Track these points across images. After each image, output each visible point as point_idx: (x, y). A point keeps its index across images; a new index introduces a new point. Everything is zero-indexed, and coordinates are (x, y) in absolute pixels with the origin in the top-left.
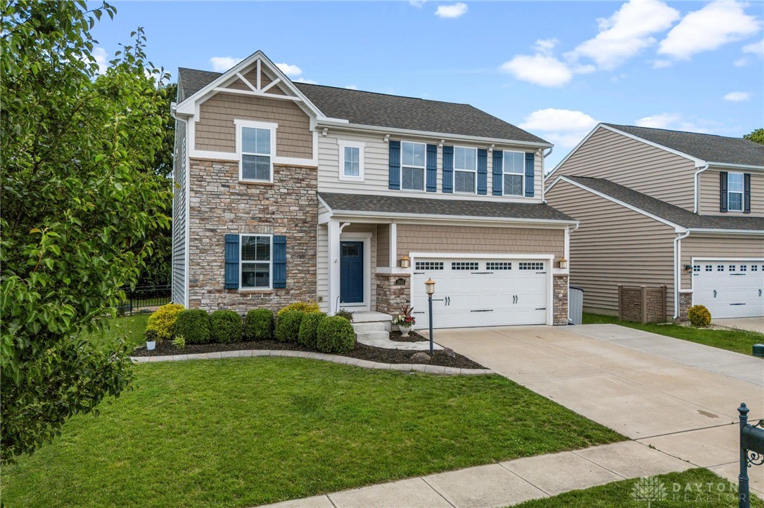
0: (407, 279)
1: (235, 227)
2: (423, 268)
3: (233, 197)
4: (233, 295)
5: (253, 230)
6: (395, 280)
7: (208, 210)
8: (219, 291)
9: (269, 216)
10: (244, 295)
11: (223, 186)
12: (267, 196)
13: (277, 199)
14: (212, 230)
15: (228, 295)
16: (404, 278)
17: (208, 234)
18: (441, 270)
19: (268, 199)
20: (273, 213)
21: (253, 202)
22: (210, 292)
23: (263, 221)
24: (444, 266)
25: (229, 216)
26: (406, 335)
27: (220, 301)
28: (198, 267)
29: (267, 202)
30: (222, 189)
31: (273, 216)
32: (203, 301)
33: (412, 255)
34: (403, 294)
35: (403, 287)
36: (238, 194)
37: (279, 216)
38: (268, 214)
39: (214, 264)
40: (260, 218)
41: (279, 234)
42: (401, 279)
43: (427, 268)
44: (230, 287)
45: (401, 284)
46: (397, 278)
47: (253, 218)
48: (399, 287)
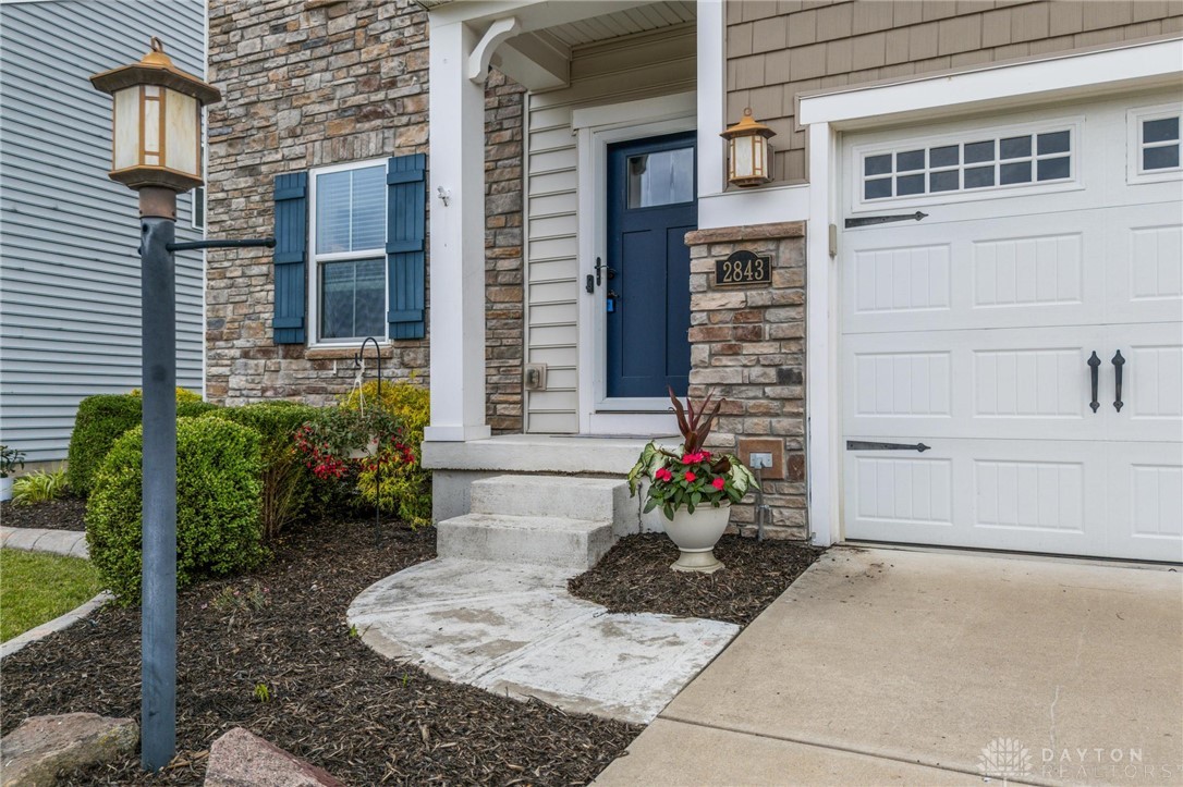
0: (785, 253)
1: (298, 150)
2: (911, 186)
3: (293, 58)
4: (295, 365)
5: (343, 153)
6: (710, 264)
7: (241, 111)
8: (266, 352)
9: (381, 96)
10: (321, 362)
11: (275, 30)
12: (378, 27)
13: (400, 30)
14: (251, 170)
15: (284, 363)
16: (760, 249)
17: (244, 182)
18: (1054, 185)
19: (377, 38)
20: (393, 84)
21: (340, 61)
22: (246, 354)
23: (367, 117)
24: (1075, 153)
25: (287, 118)
26: (699, 562)
27: (266, 380)
28: (223, 283)
29: (374, 50)
30: (270, 39)
31: (393, 94)
32: (234, 382)
33: (818, 112)
34: (757, 336)
35: (758, 296)
36: (303, 45)
37: (405, 91)
38: (378, 90)
39: (255, 270)
40: (359, 106)
41: (406, 152)
42: (744, 257)
43: (944, 182)
44: (289, 339)
45: (743, 283)
46: (724, 252)
47: (341, 112)
48: (735, 298)
